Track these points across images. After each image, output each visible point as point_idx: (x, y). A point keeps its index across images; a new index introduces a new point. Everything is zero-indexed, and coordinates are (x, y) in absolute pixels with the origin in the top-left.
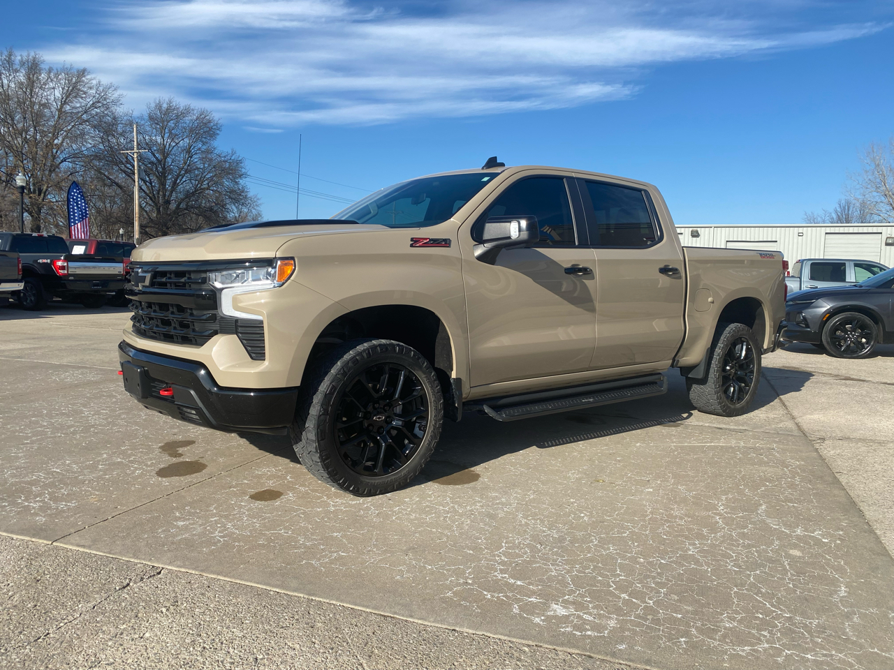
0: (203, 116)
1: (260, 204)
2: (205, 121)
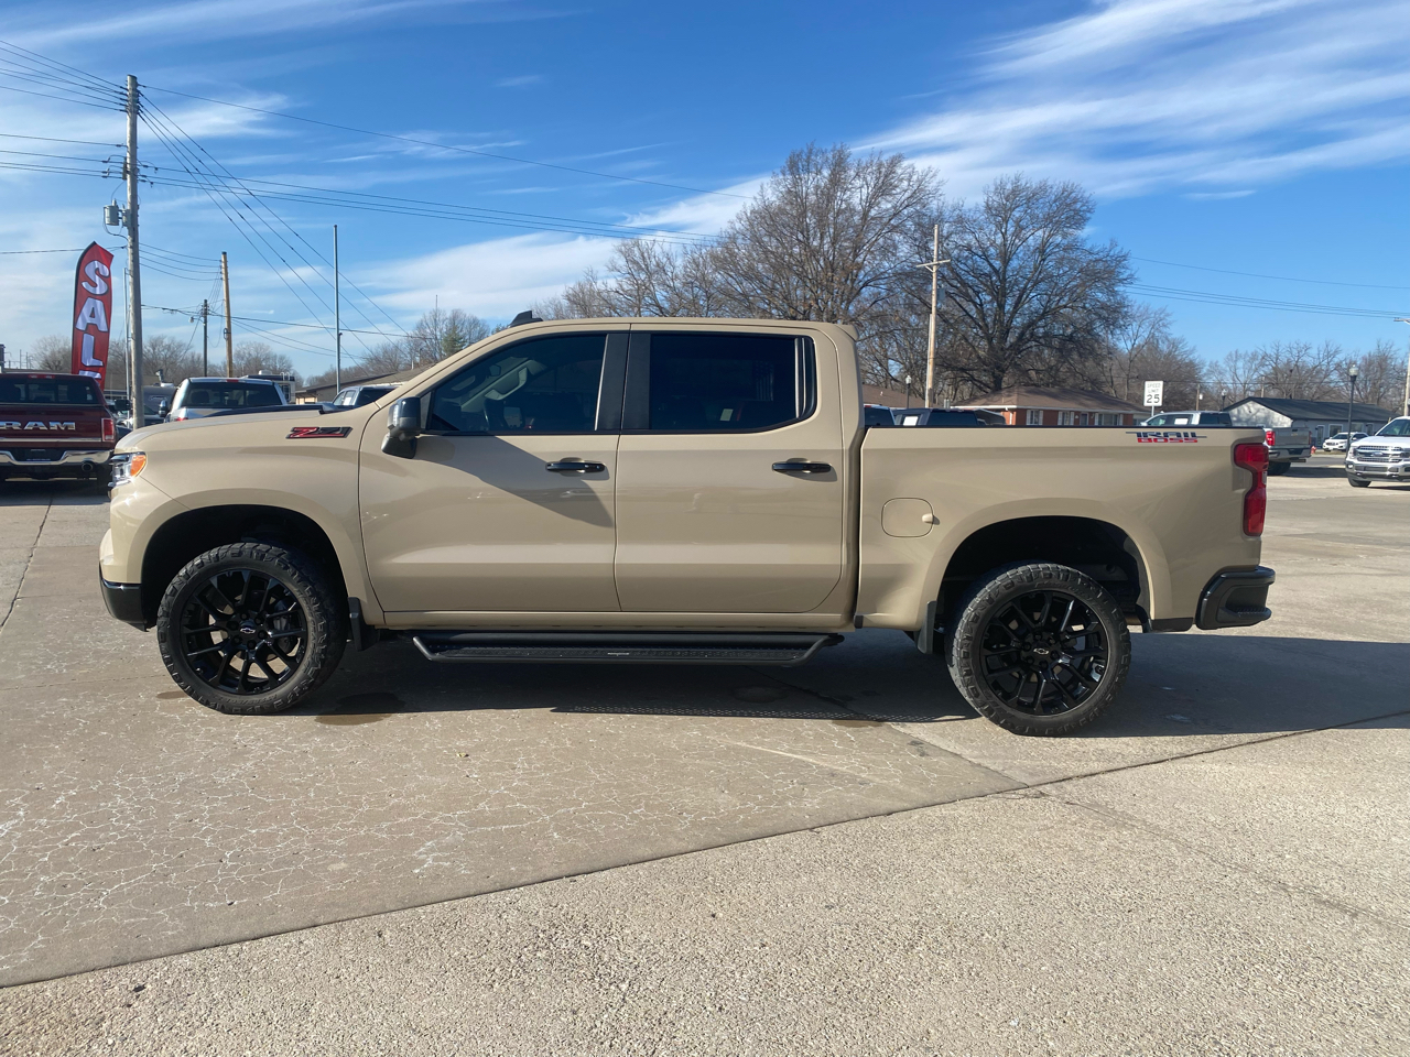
0: (1066, 193)
1: (1170, 323)
2: (1068, 201)
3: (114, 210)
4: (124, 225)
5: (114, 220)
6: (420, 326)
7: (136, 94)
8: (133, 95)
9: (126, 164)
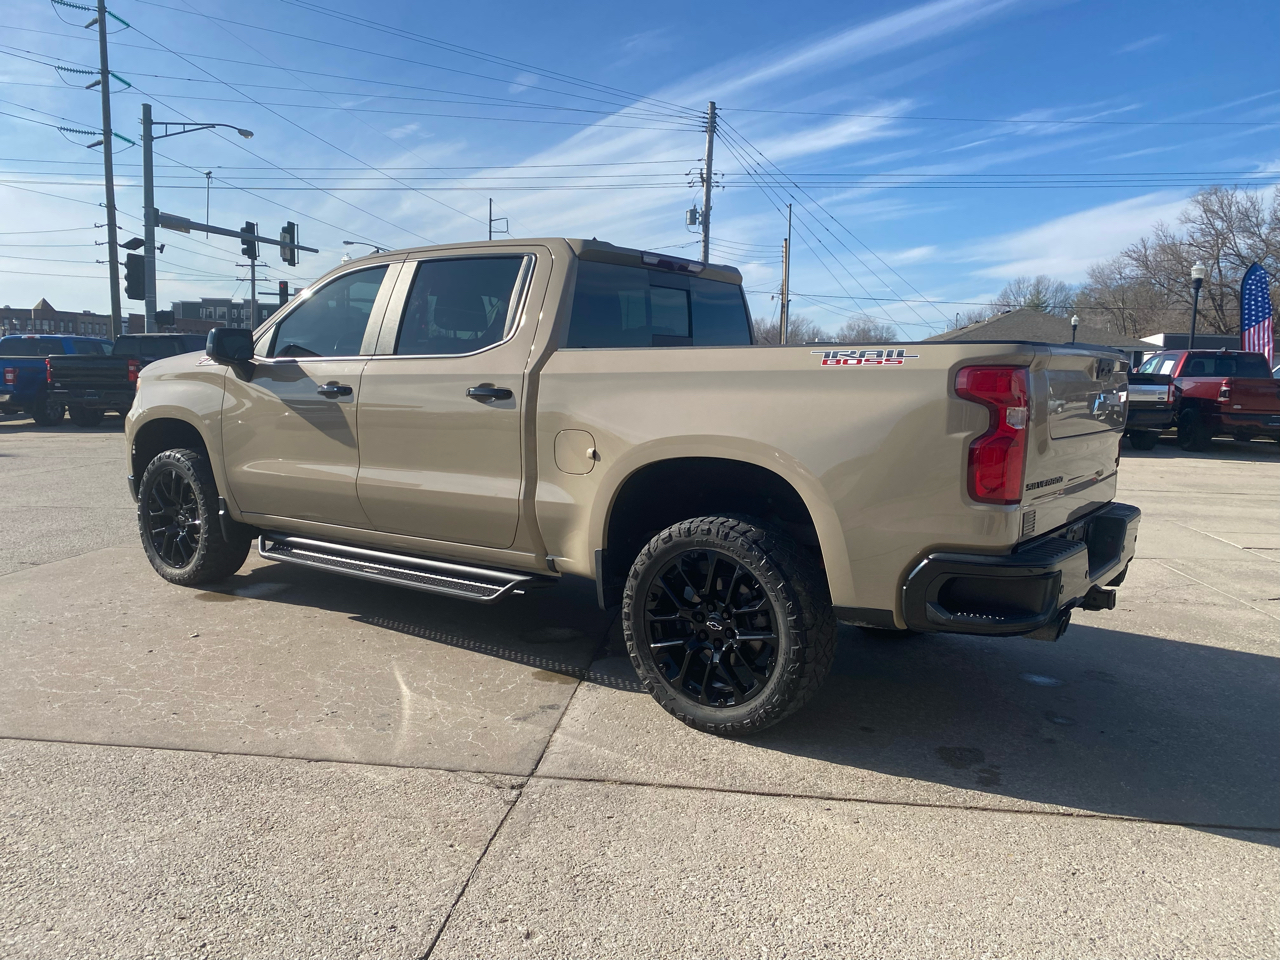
3: (693, 212)
4: (700, 223)
5: (693, 221)
6: (1005, 295)
7: (714, 115)
8: (711, 117)
9: (701, 174)
